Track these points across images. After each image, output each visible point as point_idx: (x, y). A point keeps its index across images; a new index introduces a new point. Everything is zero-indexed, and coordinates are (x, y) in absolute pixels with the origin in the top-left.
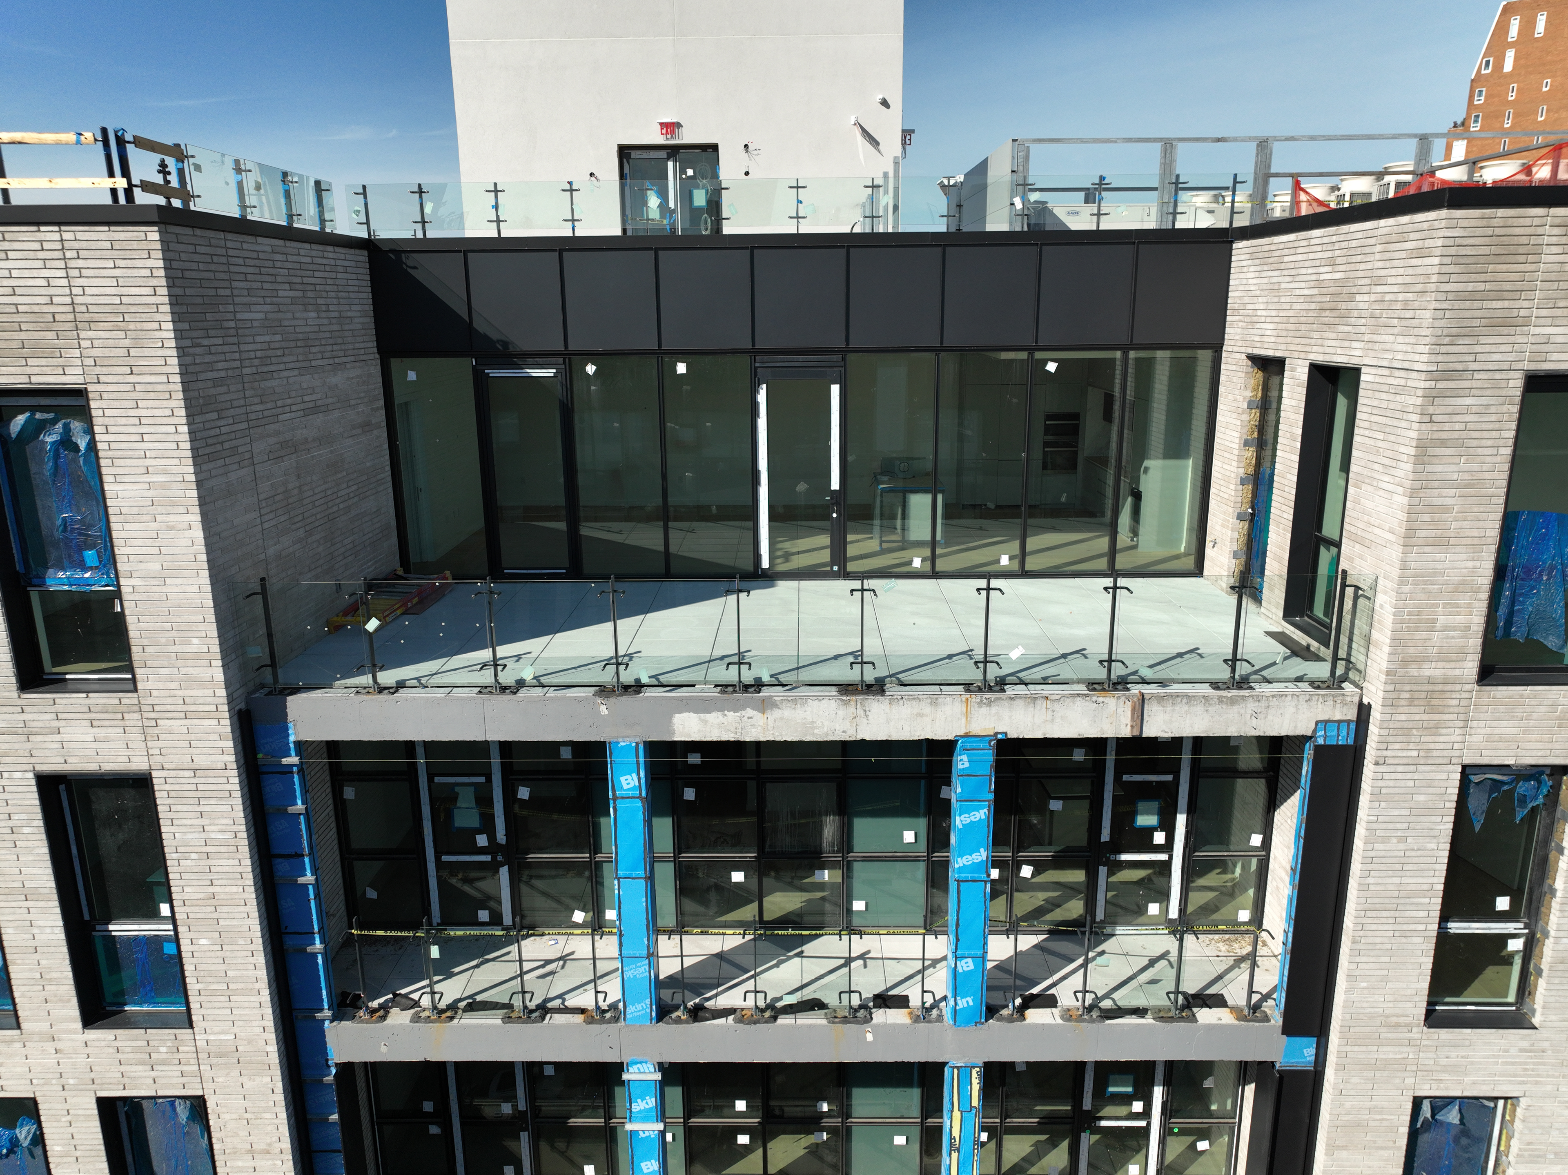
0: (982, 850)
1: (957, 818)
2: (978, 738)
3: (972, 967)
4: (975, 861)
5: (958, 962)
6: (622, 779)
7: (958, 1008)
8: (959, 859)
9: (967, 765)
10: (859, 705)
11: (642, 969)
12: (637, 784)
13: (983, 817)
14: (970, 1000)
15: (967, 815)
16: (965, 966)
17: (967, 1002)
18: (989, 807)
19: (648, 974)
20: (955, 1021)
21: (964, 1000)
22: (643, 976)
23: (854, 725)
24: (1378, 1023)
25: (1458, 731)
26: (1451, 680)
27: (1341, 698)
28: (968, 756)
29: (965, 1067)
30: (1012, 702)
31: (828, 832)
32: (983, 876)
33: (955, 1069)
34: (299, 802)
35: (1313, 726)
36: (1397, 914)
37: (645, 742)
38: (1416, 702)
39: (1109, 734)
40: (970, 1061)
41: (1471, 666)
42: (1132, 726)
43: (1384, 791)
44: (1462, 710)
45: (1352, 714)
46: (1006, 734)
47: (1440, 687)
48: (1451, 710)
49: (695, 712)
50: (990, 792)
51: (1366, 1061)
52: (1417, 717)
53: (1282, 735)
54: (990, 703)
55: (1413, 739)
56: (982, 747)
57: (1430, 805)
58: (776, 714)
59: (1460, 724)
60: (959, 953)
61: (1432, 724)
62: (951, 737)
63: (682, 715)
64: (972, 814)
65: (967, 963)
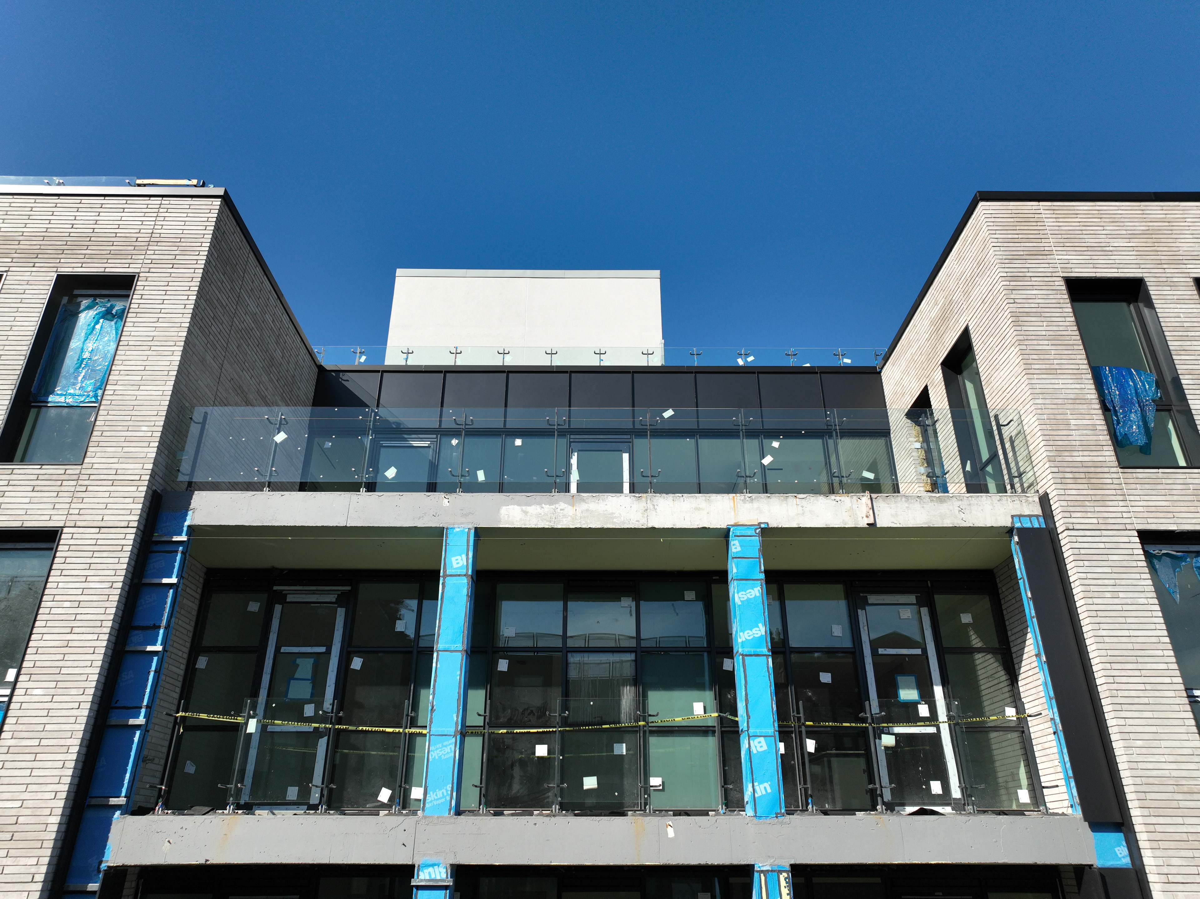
0: (760, 625)
1: (736, 595)
2: (746, 527)
3: (765, 748)
4: (756, 636)
5: (751, 742)
6: (453, 559)
7: (756, 795)
8: (741, 634)
9: (739, 549)
10: (649, 501)
11: (448, 749)
12: (465, 564)
13: (758, 594)
14: (766, 785)
15: (744, 593)
16: (758, 746)
17: (765, 788)
18: (761, 585)
19: (453, 754)
20: (756, 813)
21: (762, 786)
22: (447, 756)
23: (646, 516)
24: (1170, 788)
25: (1121, 504)
26: (1099, 464)
27: (1024, 498)
28: (740, 542)
29: (772, 871)
30: (769, 500)
31: (626, 702)
32: (765, 651)
33: (762, 875)
34: (174, 576)
35: (1011, 520)
36: (1140, 666)
37: (476, 529)
38: (1079, 481)
39: (850, 524)
40: (776, 863)
41: (1108, 454)
42: (867, 517)
43: (1082, 551)
44: (1117, 487)
45: (1038, 511)
46: (767, 524)
47: (1092, 470)
48: (1108, 486)
49: (519, 505)
50: (761, 572)
51: (1177, 837)
52: (1085, 492)
53: (988, 525)
54: (752, 500)
55: (1089, 509)
56: (749, 534)
57: (1125, 564)
58: (584, 506)
59: (1121, 498)
60: (751, 731)
61: (1098, 498)
62: (724, 526)
63: (508, 507)
64: (748, 591)
65: (760, 742)
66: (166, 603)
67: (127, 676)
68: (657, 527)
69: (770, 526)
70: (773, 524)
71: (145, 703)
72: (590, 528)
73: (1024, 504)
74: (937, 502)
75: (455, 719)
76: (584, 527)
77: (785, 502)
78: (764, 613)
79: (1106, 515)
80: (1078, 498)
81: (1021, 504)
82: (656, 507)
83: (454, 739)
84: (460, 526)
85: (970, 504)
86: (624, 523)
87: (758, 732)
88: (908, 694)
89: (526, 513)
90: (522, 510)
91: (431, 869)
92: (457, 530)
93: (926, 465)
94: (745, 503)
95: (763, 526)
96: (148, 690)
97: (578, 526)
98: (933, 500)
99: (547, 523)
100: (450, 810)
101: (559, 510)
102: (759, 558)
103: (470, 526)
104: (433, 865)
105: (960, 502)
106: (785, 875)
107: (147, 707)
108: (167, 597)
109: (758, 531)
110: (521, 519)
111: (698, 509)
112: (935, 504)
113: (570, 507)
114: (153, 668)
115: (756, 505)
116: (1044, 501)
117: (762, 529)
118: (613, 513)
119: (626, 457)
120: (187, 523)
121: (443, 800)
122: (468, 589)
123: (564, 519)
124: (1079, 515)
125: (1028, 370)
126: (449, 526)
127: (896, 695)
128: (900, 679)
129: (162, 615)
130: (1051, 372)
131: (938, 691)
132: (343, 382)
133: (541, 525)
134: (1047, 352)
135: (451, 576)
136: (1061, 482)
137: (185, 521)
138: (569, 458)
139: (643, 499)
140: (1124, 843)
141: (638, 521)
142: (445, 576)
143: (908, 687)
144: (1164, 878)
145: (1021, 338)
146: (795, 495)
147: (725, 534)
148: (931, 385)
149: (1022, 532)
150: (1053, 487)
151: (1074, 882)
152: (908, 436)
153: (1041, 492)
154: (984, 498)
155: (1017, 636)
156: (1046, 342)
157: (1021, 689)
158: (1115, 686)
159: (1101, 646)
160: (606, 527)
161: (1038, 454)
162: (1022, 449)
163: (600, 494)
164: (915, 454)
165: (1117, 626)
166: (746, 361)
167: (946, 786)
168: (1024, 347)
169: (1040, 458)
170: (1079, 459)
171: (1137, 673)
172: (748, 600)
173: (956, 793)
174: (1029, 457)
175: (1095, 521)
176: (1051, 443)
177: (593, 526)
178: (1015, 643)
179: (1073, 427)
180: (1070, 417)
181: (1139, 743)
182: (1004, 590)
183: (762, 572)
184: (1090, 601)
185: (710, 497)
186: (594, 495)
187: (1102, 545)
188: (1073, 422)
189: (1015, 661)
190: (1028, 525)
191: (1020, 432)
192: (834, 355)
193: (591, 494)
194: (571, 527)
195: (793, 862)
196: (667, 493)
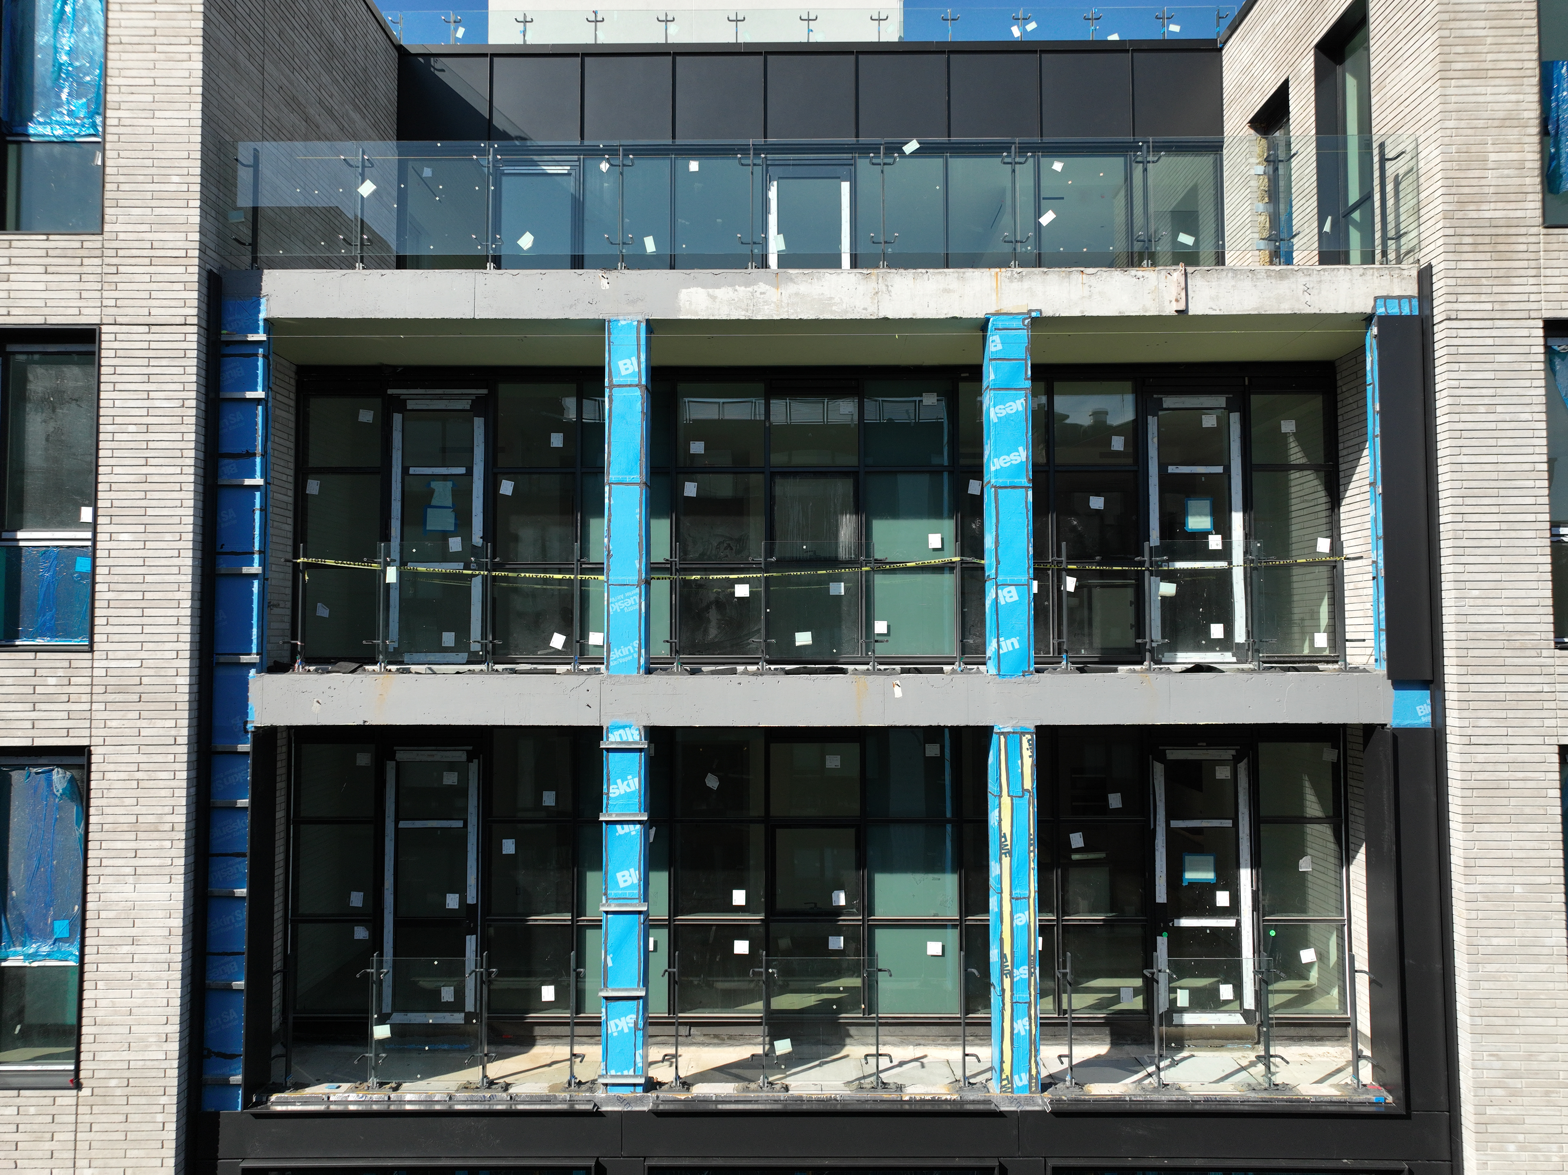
0: (1021, 449)
1: (992, 409)
2: (1011, 317)
3: (1016, 598)
4: (1014, 462)
5: (999, 591)
6: (621, 363)
7: (1001, 652)
8: (995, 460)
9: (1000, 347)
10: (880, 280)
11: (631, 601)
12: (637, 370)
13: (1021, 409)
14: (1014, 640)
15: (1002, 407)
16: (1007, 596)
17: (1012, 644)
18: (1026, 396)
19: (638, 607)
20: (999, 670)
21: (1009, 642)
22: (631, 609)
23: (876, 301)
24: (1500, 644)
25: (1532, 281)
26: (1515, 222)
27: (1397, 271)
28: (1001, 337)
29: (1013, 733)
30: (1045, 276)
31: (845, 534)
32: (1024, 481)
33: (1002, 737)
34: (260, 388)
35: (1372, 303)
36: (1500, 501)
37: (648, 321)
38: (1481, 248)
39: (1152, 312)
40: (1019, 724)
41: (1532, 207)
42: (1177, 300)
43: (1462, 350)
44: (1532, 256)
45: (1412, 289)
46: (1040, 311)
47: (1503, 231)
48: (1520, 256)
49: (703, 287)
50: (1026, 379)
51: (1493, 697)
52: (1485, 265)
53: (1340, 312)
54: (1021, 277)
55: (1484, 290)
56: (1015, 326)
57: (1516, 366)
58: (791, 288)
59: (1533, 272)
60: (1000, 578)
61: (1501, 273)
62: (981, 315)
63: (689, 290)
64: (1007, 405)
65: (1010, 592)
66: (256, 424)
67: (227, 516)
68: (890, 317)
69: (1044, 315)
70: (1048, 312)
71: (257, 548)
72: (800, 319)
73: (1396, 280)
74: (1276, 278)
75: (638, 566)
76: (792, 317)
77: (1067, 280)
78: (1027, 433)
79: (1506, 298)
80: (1474, 273)
81: (1392, 281)
82: (890, 288)
83: (638, 589)
84: (626, 317)
85: (1320, 281)
86: (846, 312)
87: (1008, 580)
88: (1198, 522)
89: (713, 298)
90: (709, 295)
91: (621, 731)
92: (623, 323)
93: (1267, 200)
94: (1011, 281)
95: (1034, 314)
96: (257, 532)
97: (785, 317)
98: (1270, 276)
99: (743, 313)
100: (639, 668)
101: (758, 294)
102: (1026, 360)
103: (640, 318)
104: (624, 727)
105: (1308, 278)
106: (1029, 737)
107: (260, 552)
108: (256, 415)
109: (1026, 322)
110: (707, 307)
111: (947, 291)
112: (1273, 281)
113: (773, 290)
114: (258, 505)
115: (1026, 284)
116: (1425, 276)
117: (1033, 319)
118: (831, 298)
119: (845, 187)
120: (262, 316)
121: (630, 658)
122: (642, 404)
123: (766, 307)
124: (1468, 298)
125: (1444, 74)
126: (611, 318)
127: (1184, 524)
128: (1192, 504)
129: (255, 440)
130: (1479, 74)
131: (1237, 519)
132: (436, 72)
133: (734, 317)
134: (1478, 40)
135: (619, 386)
136: (1454, 250)
137: (259, 312)
138: (766, 190)
139: (873, 277)
140: (1429, 701)
141: (865, 309)
142: (612, 386)
143: (1200, 514)
144: (1466, 740)
145: (1446, 16)
146: (1082, 269)
147: (982, 325)
148: (1294, 79)
149: (1386, 322)
150: (1442, 257)
151: (1361, 740)
152: (1248, 156)
153: (1424, 263)
154: (1342, 271)
155: (1350, 450)
156: (1482, 24)
157: (1342, 516)
158: (1463, 526)
159: (1456, 476)
160: (822, 317)
161: (1431, 206)
162: (1410, 197)
163: (815, 271)
164: (1253, 183)
165: (1484, 450)
166: (1025, 30)
167: (1229, 631)
168: (1446, 33)
169: (1432, 213)
170: (1488, 215)
171: (1495, 509)
172: (1008, 416)
173: (1240, 635)
174: (1416, 210)
175: (1489, 306)
176: (1454, 190)
177: (805, 317)
178: (1346, 459)
179: (1491, 165)
180: (1490, 148)
181: (1476, 593)
182: (1344, 390)
183: (1028, 379)
184: (1456, 417)
185: (964, 273)
186: (806, 271)
187: (1490, 341)
188: (1493, 157)
189: (1342, 481)
190: (1394, 310)
191: (1412, 169)
192: (1157, 18)
193: (801, 271)
194: (776, 318)
195: (1038, 724)
196: (906, 268)
